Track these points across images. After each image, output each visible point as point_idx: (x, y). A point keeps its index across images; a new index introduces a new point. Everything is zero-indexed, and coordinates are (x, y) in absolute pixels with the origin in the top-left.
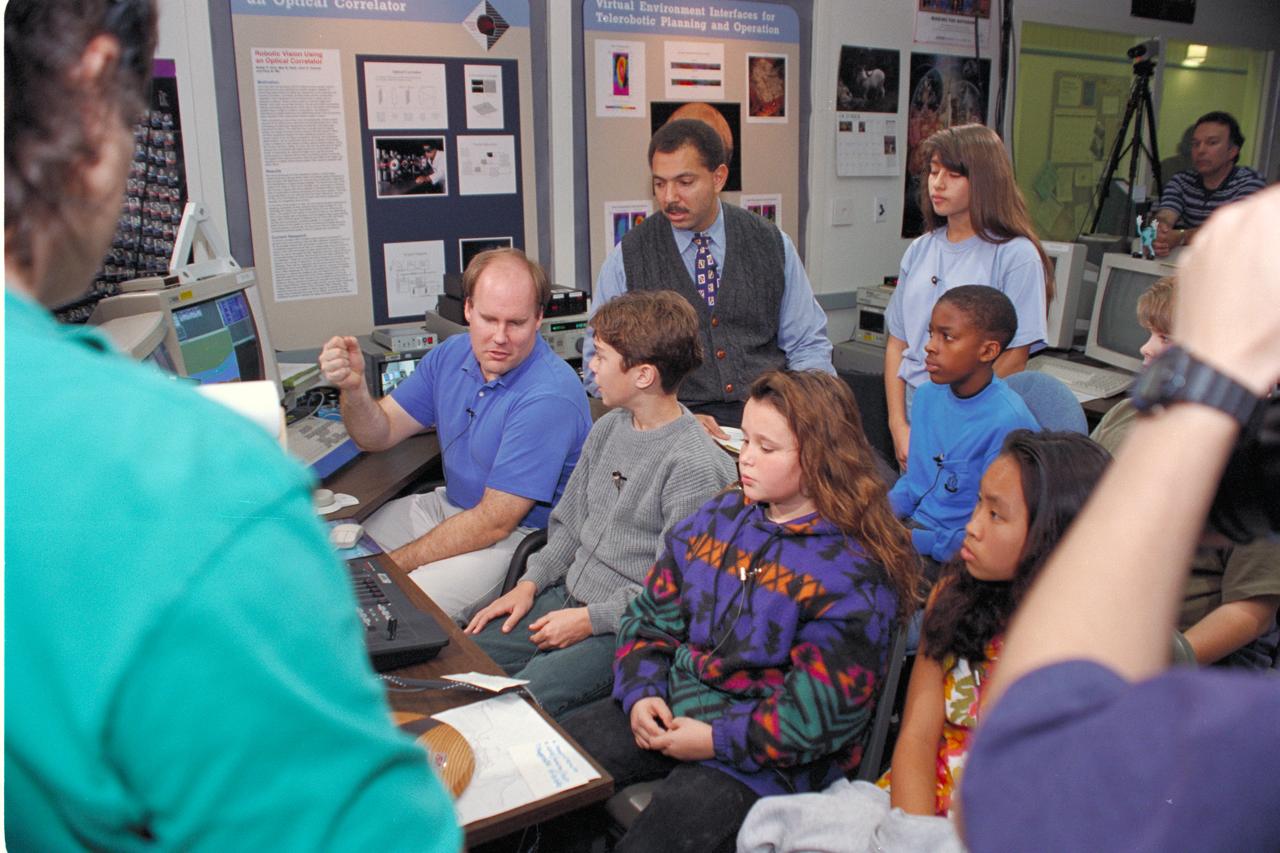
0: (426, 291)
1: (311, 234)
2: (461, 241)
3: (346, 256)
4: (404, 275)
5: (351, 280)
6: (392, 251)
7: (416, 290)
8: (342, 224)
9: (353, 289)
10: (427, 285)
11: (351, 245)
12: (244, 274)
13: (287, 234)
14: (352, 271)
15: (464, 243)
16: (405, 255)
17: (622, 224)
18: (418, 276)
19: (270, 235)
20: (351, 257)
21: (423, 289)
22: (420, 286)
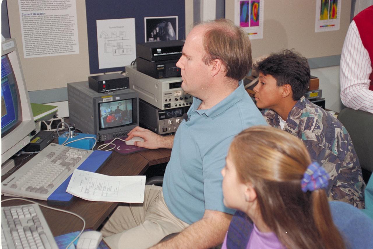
0: (123, 52)
1: (49, 13)
2: (145, 18)
3: (72, 28)
4: (109, 41)
5: (76, 44)
6: (102, 25)
7: (117, 51)
8: (70, 6)
9: (76, 50)
10: (124, 47)
11: (75, 21)
12: (7, 43)
13: (32, 12)
14: (75, 38)
15: (147, 20)
16: (110, 28)
17: (245, 7)
18: (118, 41)
19: (21, 12)
20: (75, 28)
21: (122, 50)
22: (119, 49)
